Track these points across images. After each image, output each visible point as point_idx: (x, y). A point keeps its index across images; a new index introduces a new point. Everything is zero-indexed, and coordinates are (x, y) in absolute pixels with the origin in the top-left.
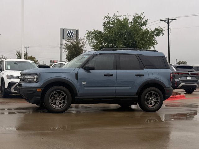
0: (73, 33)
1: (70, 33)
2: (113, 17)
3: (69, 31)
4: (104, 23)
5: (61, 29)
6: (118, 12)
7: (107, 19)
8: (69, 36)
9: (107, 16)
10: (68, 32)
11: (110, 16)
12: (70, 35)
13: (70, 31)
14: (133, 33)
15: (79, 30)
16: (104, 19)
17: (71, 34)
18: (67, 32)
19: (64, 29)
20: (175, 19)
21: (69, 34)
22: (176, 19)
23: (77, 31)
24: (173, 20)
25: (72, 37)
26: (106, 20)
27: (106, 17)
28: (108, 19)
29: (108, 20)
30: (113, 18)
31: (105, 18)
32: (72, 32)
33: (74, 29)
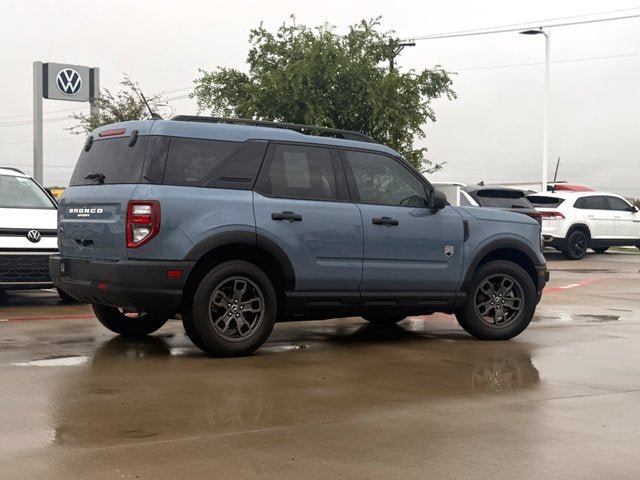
0: (79, 78)
1: (70, 80)
2: (280, 33)
3: (65, 71)
4: (253, 53)
5: (36, 64)
6: (292, 16)
7: (260, 40)
8: (66, 89)
9: (258, 30)
10: (63, 75)
11: (268, 31)
12: (69, 84)
13: (69, 73)
14: (359, 83)
15: (98, 69)
16: (250, 41)
17: (73, 82)
18: (59, 76)
19: (45, 66)
20: (410, 45)
21: (66, 82)
22: (414, 45)
23: (92, 72)
24: (404, 45)
25: (76, 90)
26: (257, 44)
27: (255, 32)
28: (263, 39)
29: (263, 42)
30: (280, 36)
31: (252, 37)
32: (76, 76)
33: (82, 65)
